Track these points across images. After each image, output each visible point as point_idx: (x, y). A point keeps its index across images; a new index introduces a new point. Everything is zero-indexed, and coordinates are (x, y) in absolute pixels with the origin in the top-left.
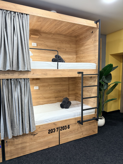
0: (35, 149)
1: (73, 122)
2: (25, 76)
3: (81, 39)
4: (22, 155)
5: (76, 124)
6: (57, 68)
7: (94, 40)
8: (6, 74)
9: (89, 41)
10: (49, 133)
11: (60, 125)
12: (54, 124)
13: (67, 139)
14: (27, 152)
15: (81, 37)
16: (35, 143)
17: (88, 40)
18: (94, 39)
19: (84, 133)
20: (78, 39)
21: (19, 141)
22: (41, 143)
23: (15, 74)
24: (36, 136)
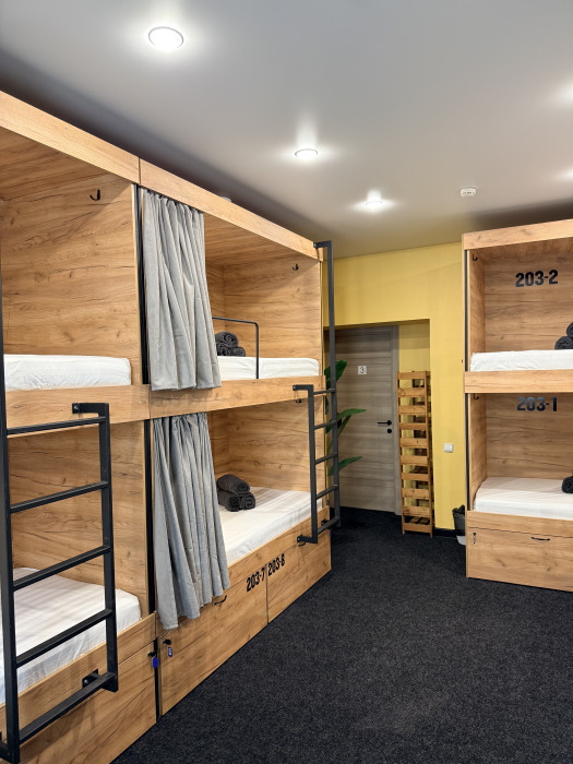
0: (222, 652)
1: (291, 541)
2: (201, 404)
3: (245, 280)
4: (197, 683)
5: (294, 546)
6: (254, 377)
7: (302, 291)
8: (164, 402)
9: (282, 290)
10: (248, 590)
11: (268, 558)
12: (257, 555)
13: (282, 600)
14: (208, 669)
15: (244, 273)
16: (222, 629)
17: (281, 286)
18: (302, 288)
19: (311, 574)
20: (230, 275)
21: (190, 631)
22: (235, 625)
23: (182, 401)
24: (224, 605)
